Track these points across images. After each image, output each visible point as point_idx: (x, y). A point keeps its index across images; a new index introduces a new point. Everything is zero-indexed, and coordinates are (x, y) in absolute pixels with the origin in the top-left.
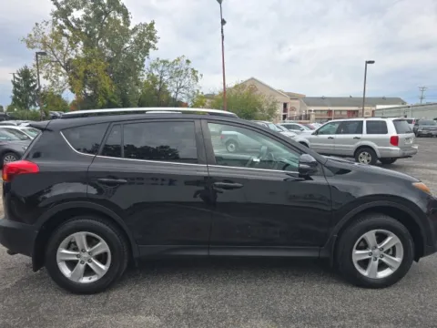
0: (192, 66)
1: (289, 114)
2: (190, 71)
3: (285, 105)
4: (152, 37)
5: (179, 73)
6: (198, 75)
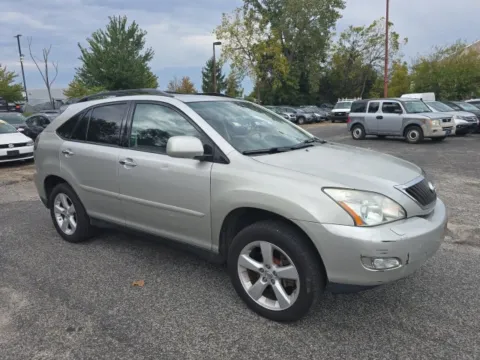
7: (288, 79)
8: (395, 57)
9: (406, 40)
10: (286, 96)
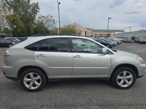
0: (53, 18)
1: (87, 35)
2: (52, 20)
3: (86, 32)
4: (38, 8)
5: (48, 21)
6: (55, 21)
7: (23, 29)
8: (54, 26)
9: (56, 22)
10: (22, 34)
